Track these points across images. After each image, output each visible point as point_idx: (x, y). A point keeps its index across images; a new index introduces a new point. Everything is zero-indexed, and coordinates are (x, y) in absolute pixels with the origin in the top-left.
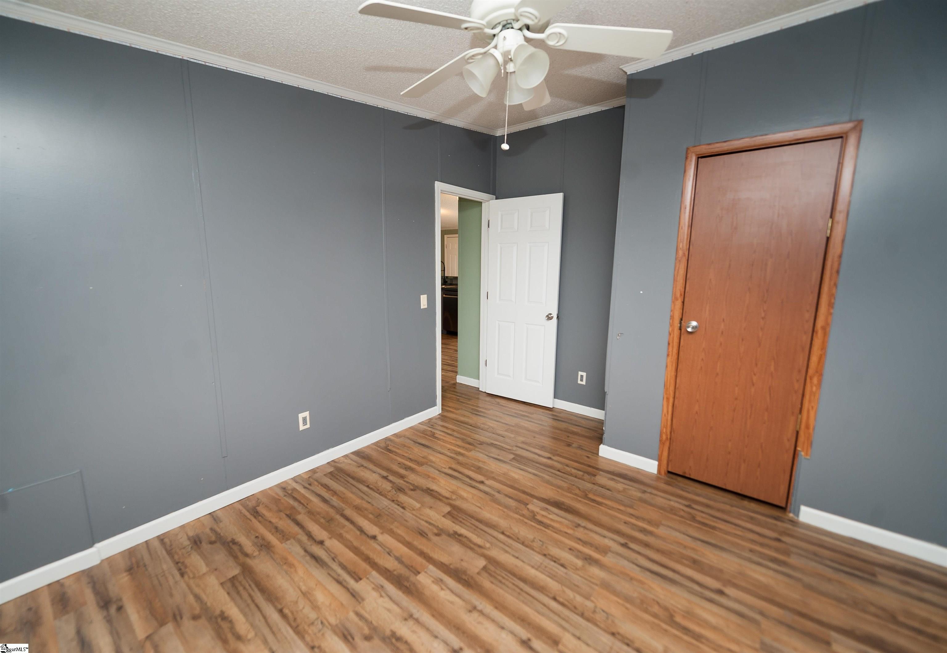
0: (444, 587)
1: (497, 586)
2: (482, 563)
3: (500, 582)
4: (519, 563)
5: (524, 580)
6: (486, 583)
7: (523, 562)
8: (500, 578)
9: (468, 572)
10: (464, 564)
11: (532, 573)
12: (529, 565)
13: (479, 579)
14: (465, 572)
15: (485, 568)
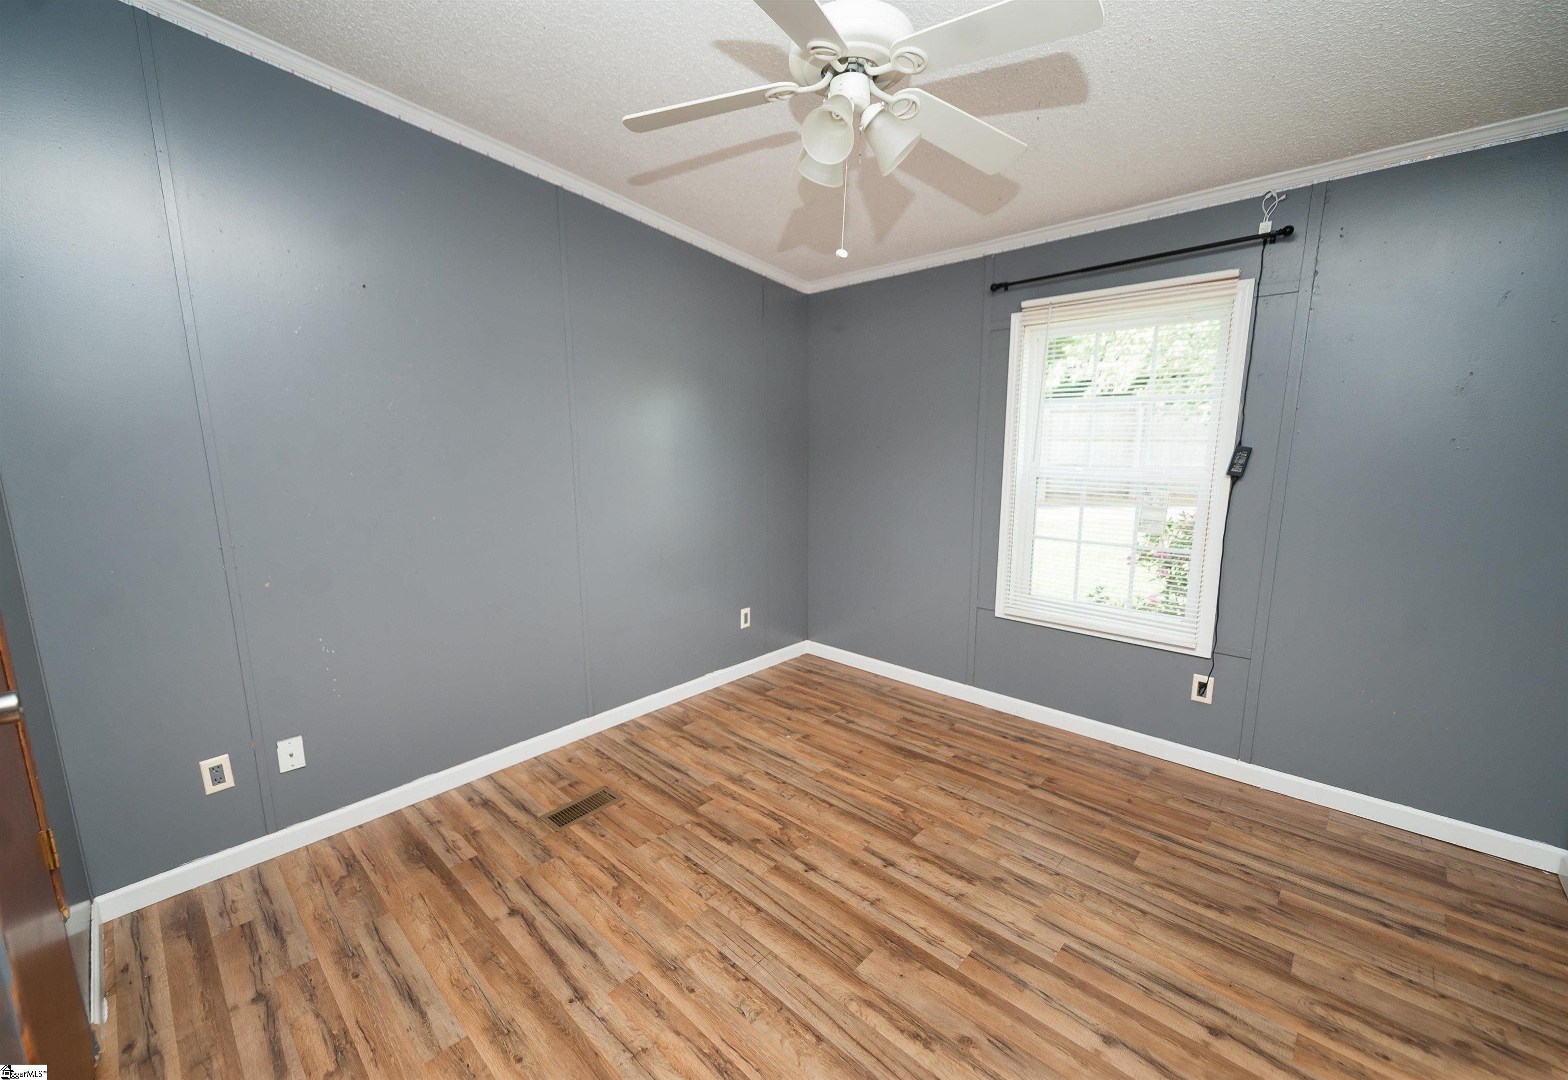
0: (922, 931)
1: (840, 930)
2: (864, 969)
3: (834, 936)
4: (799, 966)
5: (797, 937)
6: (856, 934)
7: (790, 968)
8: (835, 941)
9: (887, 953)
10: (897, 969)
11: (780, 948)
12: (782, 962)
13: (869, 942)
14: (893, 954)
15: (860, 959)
